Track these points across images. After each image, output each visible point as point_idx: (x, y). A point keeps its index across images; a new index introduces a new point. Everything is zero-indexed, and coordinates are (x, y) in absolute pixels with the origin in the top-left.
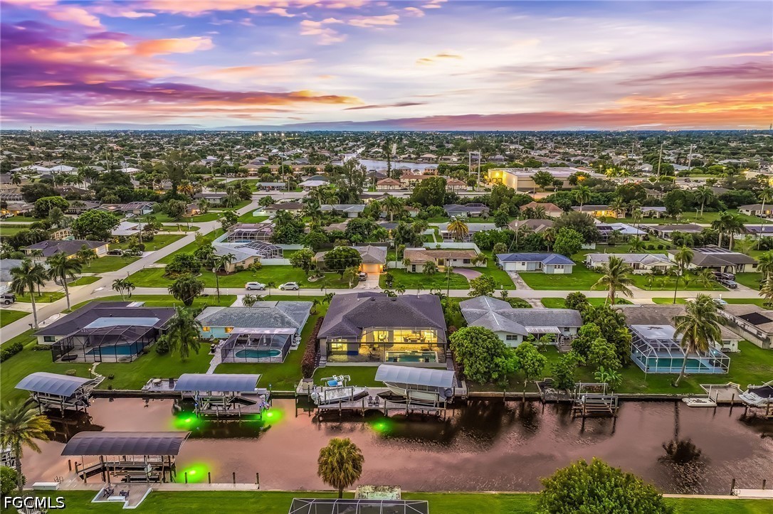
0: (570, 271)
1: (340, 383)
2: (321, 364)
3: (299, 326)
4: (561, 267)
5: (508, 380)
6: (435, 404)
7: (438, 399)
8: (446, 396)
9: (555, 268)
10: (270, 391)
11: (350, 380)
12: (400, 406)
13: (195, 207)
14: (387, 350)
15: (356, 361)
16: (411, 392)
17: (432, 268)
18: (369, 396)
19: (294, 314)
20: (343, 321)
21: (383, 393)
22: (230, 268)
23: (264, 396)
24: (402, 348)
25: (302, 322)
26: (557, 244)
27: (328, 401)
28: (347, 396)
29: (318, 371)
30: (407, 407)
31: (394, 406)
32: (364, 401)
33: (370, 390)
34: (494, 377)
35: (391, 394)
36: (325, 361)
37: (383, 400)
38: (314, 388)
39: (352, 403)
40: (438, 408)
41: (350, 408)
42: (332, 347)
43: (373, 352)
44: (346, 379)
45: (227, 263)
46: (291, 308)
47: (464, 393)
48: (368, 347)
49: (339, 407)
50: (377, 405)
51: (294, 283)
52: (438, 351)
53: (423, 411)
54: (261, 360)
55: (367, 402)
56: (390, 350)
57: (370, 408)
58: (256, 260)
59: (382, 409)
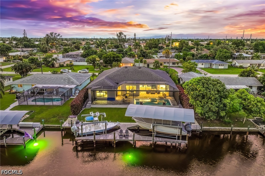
0: (227, 67)
1: (96, 119)
2: (87, 106)
3: (79, 84)
4: (222, 65)
5: (229, 118)
6: (177, 137)
7: (181, 132)
8: (186, 130)
9: (219, 66)
10: (43, 125)
11: (105, 116)
12: (147, 138)
13: (54, 50)
14: (135, 98)
15: (113, 104)
16: (157, 126)
17: (158, 63)
18: (120, 130)
19: (77, 78)
20: (105, 78)
21: (131, 127)
22: (57, 65)
23: (37, 129)
24: (145, 97)
25: (81, 82)
26: (218, 56)
27: (85, 133)
28: (101, 129)
29: (84, 111)
30: (153, 139)
31: (142, 138)
32: (115, 133)
33: (121, 125)
34: (223, 115)
35: (138, 128)
36: (91, 104)
37: (132, 133)
38: (77, 123)
39: (105, 136)
40: (181, 141)
41: (103, 140)
42: (97, 95)
43: (126, 99)
44: (102, 115)
45: (55, 62)
46: (77, 75)
47: (199, 128)
48: (122, 96)
49: (93, 139)
50: (127, 138)
51: (86, 70)
52: (170, 99)
53: (166, 143)
54: (47, 104)
55: (118, 135)
56: (137, 98)
57: (121, 140)
58: (71, 62)
59: (131, 140)
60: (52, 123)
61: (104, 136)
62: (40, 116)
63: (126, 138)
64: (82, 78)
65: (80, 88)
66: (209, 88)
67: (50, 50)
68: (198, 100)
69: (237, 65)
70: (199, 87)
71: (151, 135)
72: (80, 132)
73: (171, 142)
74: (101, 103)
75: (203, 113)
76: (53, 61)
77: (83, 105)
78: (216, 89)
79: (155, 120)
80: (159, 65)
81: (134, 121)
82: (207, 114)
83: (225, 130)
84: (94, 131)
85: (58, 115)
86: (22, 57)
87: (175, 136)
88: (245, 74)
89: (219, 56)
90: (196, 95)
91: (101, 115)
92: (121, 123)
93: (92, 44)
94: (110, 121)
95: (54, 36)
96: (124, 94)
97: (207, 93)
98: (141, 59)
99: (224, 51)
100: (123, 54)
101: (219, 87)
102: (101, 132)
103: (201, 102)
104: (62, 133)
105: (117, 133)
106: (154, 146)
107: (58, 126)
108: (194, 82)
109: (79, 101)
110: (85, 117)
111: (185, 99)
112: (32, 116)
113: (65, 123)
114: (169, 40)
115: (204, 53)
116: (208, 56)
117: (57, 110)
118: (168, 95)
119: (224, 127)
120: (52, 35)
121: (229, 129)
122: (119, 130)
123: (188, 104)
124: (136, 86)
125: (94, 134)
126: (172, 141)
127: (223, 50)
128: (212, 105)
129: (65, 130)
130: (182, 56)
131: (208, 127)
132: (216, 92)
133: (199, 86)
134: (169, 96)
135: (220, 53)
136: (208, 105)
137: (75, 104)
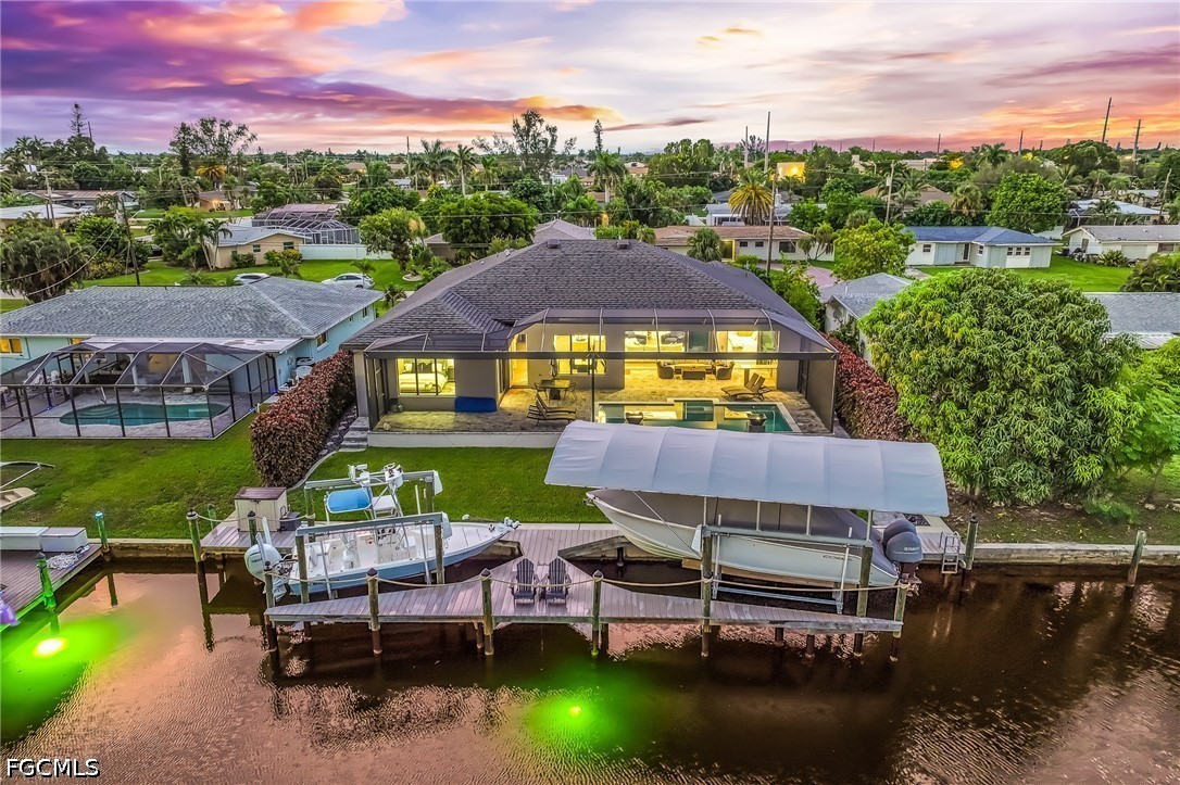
0: (1045, 261)
1: (385, 502)
2: (348, 439)
3: (309, 331)
4: (1023, 251)
5: (1110, 495)
6: (840, 598)
7: (865, 574)
8: (892, 561)
9: (1010, 254)
10: (99, 540)
11: (438, 488)
12: (670, 606)
13: (218, 196)
14: (601, 399)
15: (484, 430)
16: (725, 540)
17: (712, 245)
18: (518, 560)
19: (305, 306)
20: (445, 297)
21: (583, 547)
22: (220, 259)
23: (65, 561)
24: (654, 393)
25: (325, 324)
26: (1000, 208)
27: (321, 583)
28: (414, 561)
29: (329, 463)
30: (707, 613)
31: (642, 606)
32: (489, 582)
33: (528, 535)
34: (1087, 475)
35: (620, 550)
36: (366, 430)
37: (584, 577)
38: (285, 527)
39: (434, 596)
40: (864, 620)
41: (423, 618)
42: (401, 386)
43: (554, 404)
44: (422, 484)
45: (208, 241)
46: (303, 294)
47: (954, 547)
48: (533, 392)
49: (368, 612)
50: (558, 605)
51: (360, 275)
52: (784, 402)
53: (780, 632)
54: (135, 431)
55: (509, 590)
56: (611, 398)
57: (524, 618)
58: (289, 245)
59: (584, 620)
60: (152, 528)
61: (427, 596)
62: (90, 494)
63: (551, 605)
64: (329, 308)
65: (319, 354)
66: (1016, 328)
67: (196, 199)
68: (948, 396)
69: (1096, 249)
70: (959, 323)
71: (694, 592)
72: (295, 576)
73: (810, 626)
74: (419, 425)
75: (977, 466)
76: (202, 240)
77: (327, 437)
78: (1053, 333)
79: (717, 503)
80: (715, 250)
81: (597, 516)
82: (1003, 475)
83: (1095, 561)
84: (372, 572)
85: (189, 488)
86: (62, 226)
87: (829, 596)
88: (1156, 283)
89: (1005, 206)
90: (937, 367)
91: (415, 482)
92: (523, 526)
93: (399, 175)
94: (466, 516)
95: (221, 136)
96: (544, 382)
97: (1001, 359)
98: (628, 230)
99: (1032, 184)
100: (541, 207)
101: (1072, 322)
102: (414, 573)
103: (962, 406)
104: (202, 580)
105: (503, 582)
106: (709, 650)
107: (181, 546)
108: (927, 297)
109: (301, 412)
110: (323, 492)
111: (871, 399)
112: (50, 496)
113: (220, 528)
114: (756, 154)
115: (929, 202)
116: (948, 211)
117: (184, 463)
118: (774, 385)
119: (1089, 542)
120: (210, 131)
121: (1114, 552)
122: (513, 566)
123: (887, 422)
124: (603, 338)
125: (373, 585)
126: (814, 620)
127: (1024, 181)
128: (1031, 424)
129: (220, 567)
130: (823, 212)
131: (997, 541)
132: (1056, 349)
133: (955, 316)
134: (781, 387)
135: (1011, 193)
136: (1006, 420)
137: (275, 429)
